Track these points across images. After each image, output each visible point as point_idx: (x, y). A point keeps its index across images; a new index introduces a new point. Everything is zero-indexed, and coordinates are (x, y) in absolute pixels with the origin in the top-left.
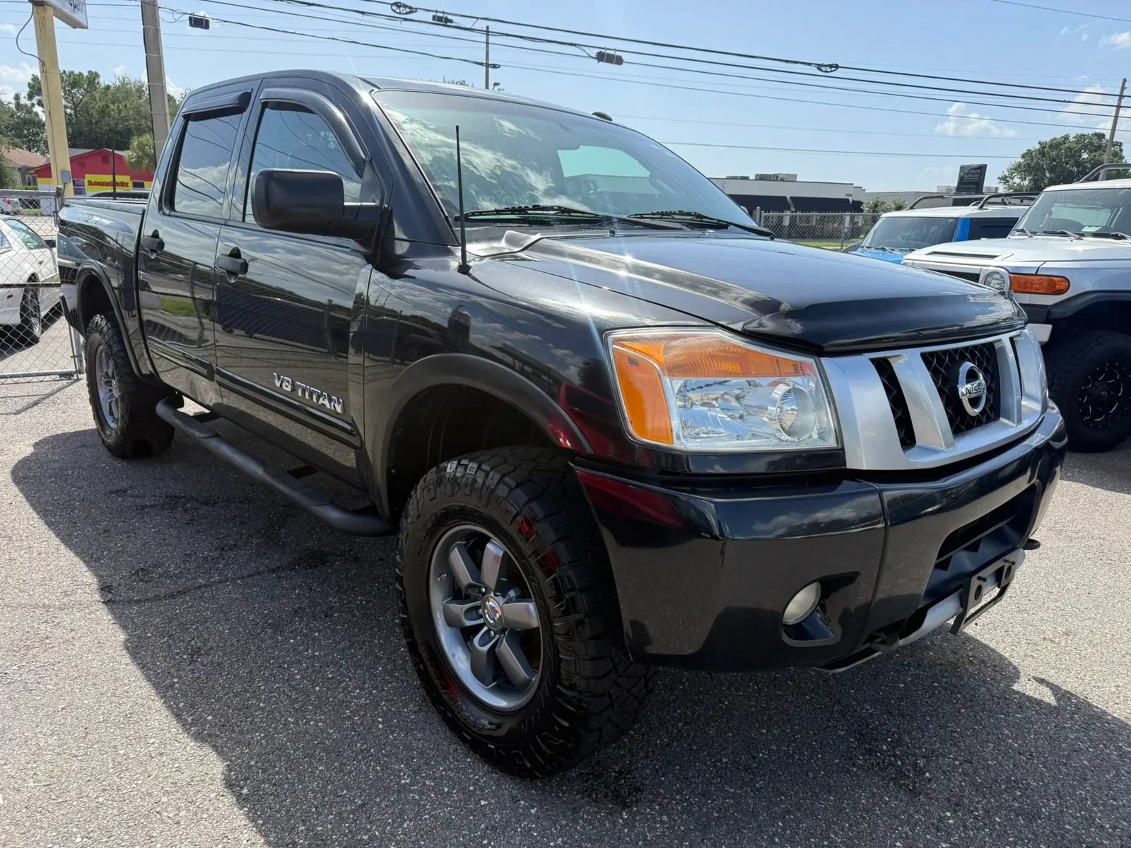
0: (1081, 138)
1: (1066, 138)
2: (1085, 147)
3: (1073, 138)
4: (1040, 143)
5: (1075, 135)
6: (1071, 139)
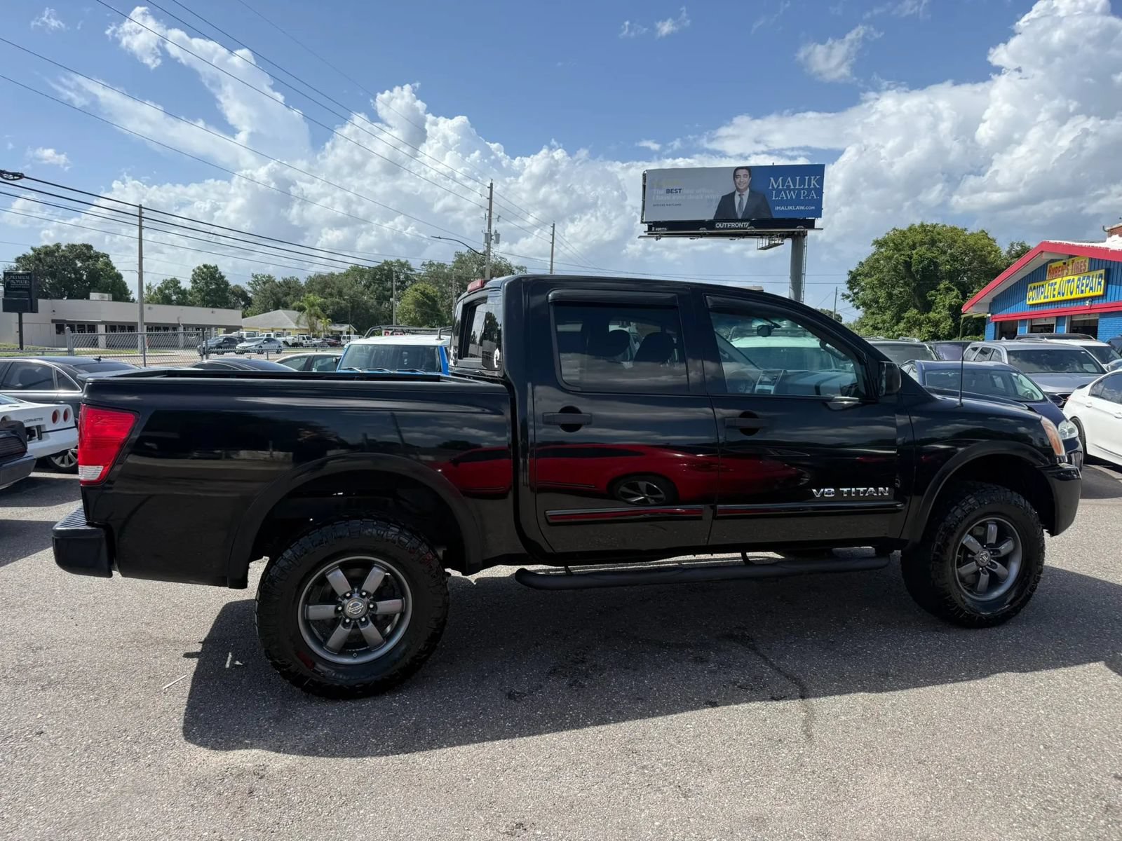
0: (72, 247)
1: (58, 246)
2: (78, 257)
3: (66, 247)
4: (32, 249)
5: (66, 244)
6: (63, 248)
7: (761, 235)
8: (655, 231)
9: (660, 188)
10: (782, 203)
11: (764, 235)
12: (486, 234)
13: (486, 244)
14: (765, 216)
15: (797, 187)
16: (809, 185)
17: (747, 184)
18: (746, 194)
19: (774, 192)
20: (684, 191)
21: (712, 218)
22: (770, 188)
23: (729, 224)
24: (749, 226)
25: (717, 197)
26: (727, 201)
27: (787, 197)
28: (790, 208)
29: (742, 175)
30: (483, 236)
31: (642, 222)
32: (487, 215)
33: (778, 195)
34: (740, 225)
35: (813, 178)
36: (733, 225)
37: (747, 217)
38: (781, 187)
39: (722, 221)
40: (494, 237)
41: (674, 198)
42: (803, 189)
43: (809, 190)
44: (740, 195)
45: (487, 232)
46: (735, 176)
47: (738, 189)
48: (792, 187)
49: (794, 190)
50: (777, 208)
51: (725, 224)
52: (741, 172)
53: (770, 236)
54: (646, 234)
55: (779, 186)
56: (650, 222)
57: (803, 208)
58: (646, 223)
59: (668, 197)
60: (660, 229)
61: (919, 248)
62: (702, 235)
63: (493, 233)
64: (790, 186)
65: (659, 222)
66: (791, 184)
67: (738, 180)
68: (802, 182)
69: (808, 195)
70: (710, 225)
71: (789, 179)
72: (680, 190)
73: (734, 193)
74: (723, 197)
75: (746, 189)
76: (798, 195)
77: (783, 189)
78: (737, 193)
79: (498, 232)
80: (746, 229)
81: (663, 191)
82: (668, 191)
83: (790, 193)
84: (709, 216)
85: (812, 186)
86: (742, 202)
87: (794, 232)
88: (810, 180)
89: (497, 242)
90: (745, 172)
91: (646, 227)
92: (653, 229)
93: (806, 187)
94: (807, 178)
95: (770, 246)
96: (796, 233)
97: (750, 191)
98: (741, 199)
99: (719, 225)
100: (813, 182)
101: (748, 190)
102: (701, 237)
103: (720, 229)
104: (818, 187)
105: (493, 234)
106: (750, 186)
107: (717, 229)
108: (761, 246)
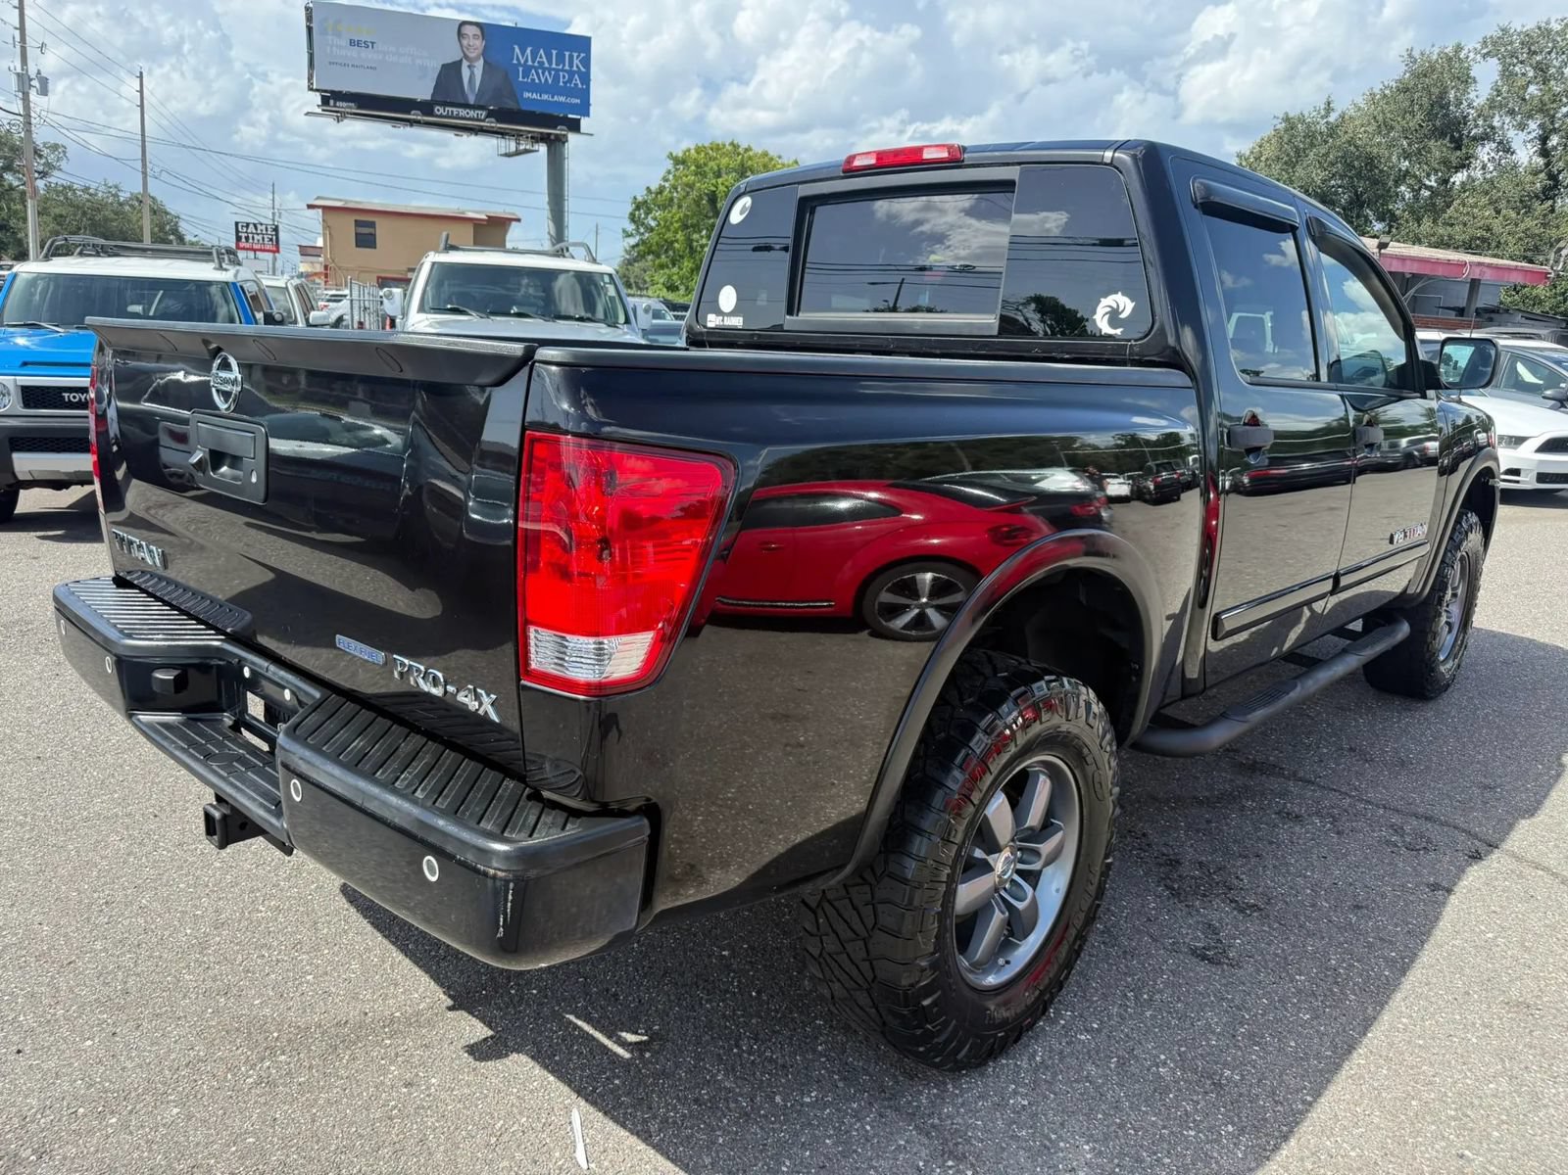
7: (502, 134)
8: (335, 106)
9: (338, 35)
10: (534, 87)
11: (507, 134)
12: (18, 74)
13: (20, 95)
14: (510, 104)
15: (554, 66)
16: (571, 65)
17: (480, 50)
18: (480, 65)
19: (521, 69)
20: (379, 46)
21: (429, 98)
22: (515, 62)
23: (455, 110)
24: (487, 117)
25: (434, 67)
26: (450, 73)
27: (539, 79)
28: (545, 97)
29: (471, 35)
30: (14, 79)
31: (311, 89)
32: (18, 39)
33: (526, 74)
34: (472, 113)
35: (575, 55)
36: (463, 112)
37: (481, 103)
38: (530, 63)
39: (445, 104)
40: (35, 83)
41: (363, 55)
42: (563, 70)
43: (571, 74)
44: (469, 67)
45: (19, 70)
46: (460, 34)
47: (466, 57)
48: (547, 65)
49: (550, 70)
50: (527, 95)
51: (450, 109)
52: (470, 30)
53: (518, 136)
54: (319, 111)
55: (527, 61)
56: (326, 91)
57: (562, 99)
58: (317, 90)
59: (354, 52)
60: (345, 104)
61: (725, 176)
62: (412, 123)
63: (32, 73)
64: (543, 63)
65: (340, 92)
66: (545, 60)
67: (465, 42)
68: (560, 59)
69: (570, 81)
70: (426, 107)
71: (542, 51)
72: (373, 43)
73: (461, 60)
74: (443, 66)
75: (477, 58)
76: (556, 78)
77: (533, 67)
78: (465, 64)
79: (43, 75)
80: (483, 121)
81: (345, 42)
82: (352, 43)
83: (543, 73)
84: (423, 92)
85: (575, 68)
86: (473, 76)
87: (550, 134)
88: (571, 57)
89: (44, 91)
90: (475, 30)
91: (317, 98)
92: (332, 102)
93: (567, 67)
94: (567, 54)
95: (518, 153)
96: (552, 137)
97: (485, 61)
98: (472, 74)
99: (439, 110)
100: (576, 62)
101: (481, 61)
102: (411, 126)
103: (441, 116)
104: (583, 70)
105: (32, 76)
106: (484, 54)
107: (437, 116)
108: (503, 152)
